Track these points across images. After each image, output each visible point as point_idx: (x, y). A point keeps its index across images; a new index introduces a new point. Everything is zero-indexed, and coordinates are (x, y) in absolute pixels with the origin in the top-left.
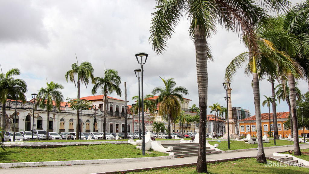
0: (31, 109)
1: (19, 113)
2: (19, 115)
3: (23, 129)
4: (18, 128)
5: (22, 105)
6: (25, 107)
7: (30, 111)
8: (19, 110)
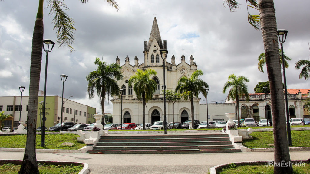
0: (269, 100)
1: (258, 104)
2: (258, 106)
3: (263, 117)
4: (259, 117)
5: (259, 97)
6: (262, 99)
7: (269, 101)
8: (257, 101)
